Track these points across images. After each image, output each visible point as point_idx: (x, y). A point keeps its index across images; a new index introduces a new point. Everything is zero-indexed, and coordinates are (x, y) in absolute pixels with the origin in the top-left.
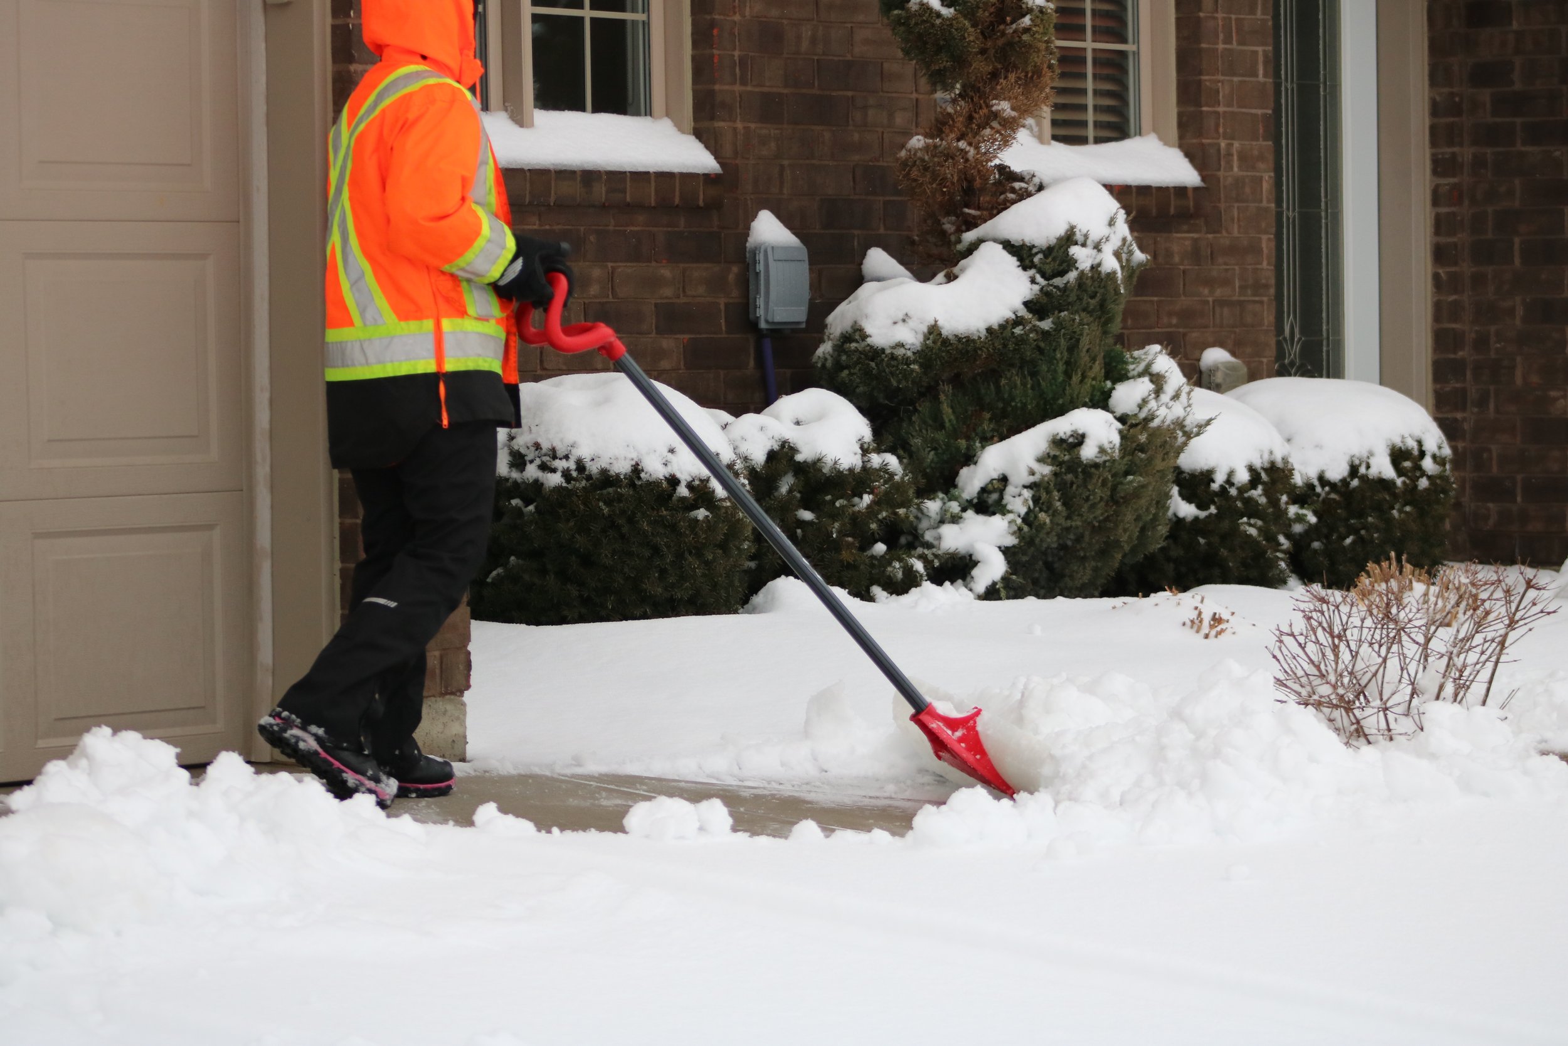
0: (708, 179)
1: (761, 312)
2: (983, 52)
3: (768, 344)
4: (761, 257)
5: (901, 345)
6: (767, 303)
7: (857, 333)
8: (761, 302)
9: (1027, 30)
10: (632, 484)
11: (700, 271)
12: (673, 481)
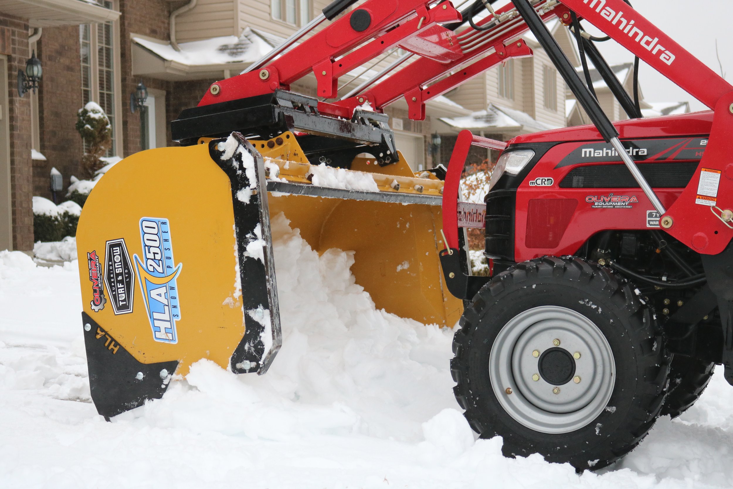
0: (44, 161)
1: (54, 188)
2: (98, 137)
3: (55, 194)
4: (54, 177)
5: (85, 193)
6: (55, 185)
7: (76, 191)
8: (54, 186)
9: (107, 133)
10: (44, 217)
11: (43, 179)
12: (51, 217)
